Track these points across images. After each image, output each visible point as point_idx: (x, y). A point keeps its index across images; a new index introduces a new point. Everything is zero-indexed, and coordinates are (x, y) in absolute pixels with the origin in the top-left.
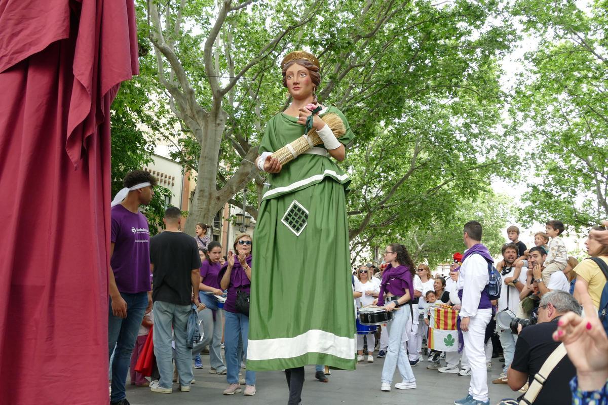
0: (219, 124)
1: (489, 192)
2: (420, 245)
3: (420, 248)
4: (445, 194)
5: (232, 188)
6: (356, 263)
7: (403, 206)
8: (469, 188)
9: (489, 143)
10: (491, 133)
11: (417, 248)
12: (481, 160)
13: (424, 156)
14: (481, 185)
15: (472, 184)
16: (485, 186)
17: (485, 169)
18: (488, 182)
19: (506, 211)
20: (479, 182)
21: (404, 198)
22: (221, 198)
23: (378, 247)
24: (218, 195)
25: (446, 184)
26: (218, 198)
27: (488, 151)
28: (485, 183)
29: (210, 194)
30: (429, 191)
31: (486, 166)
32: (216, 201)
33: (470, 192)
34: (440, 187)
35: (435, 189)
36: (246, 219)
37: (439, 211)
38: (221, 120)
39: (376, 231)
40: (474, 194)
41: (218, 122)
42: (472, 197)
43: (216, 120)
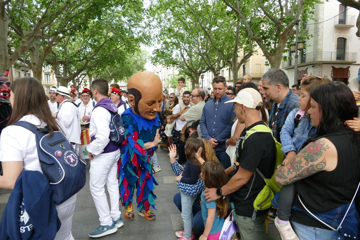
0: (5, 20)
1: (139, 50)
2: (111, 73)
3: (111, 74)
4: (121, 52)
5: (18, 54)
6: (82, 83)
7: (103, 58)
8: (131, 49)
9: (139, 29)
10: (139, 25)
11: (109, 74)
12: (136, 36)
13: (111, 34)
14: (136, 47)
15: (132, 47)
16: (138, 48)
17: (137, 40)
18: (139, 46)
19: (146, 57)
20: (135, 46)
21: (103, 54)
22: (12, 59)
23: (91, 75)
24: (10, 58)
25: (121, 47)
26: (11, 60)
27: (138, 33)
28: (137, 46)
29: (6, 58)
30: (114, 50)
31: (138, 40)
32: (10, 61)
33: (132, 51)
34: (119, 48)
35: (116, 49)
36: (26, 68)
37: (119, 60)
38: (7, 18)
39: (90, 69)
40: (133, 52)
41: (5, 19)
42: (133, 53)
43: (3, 18)
